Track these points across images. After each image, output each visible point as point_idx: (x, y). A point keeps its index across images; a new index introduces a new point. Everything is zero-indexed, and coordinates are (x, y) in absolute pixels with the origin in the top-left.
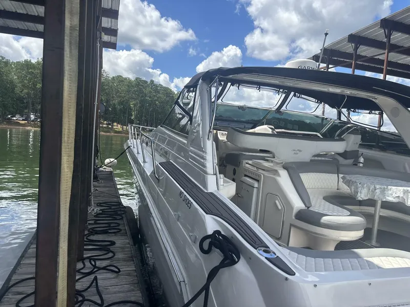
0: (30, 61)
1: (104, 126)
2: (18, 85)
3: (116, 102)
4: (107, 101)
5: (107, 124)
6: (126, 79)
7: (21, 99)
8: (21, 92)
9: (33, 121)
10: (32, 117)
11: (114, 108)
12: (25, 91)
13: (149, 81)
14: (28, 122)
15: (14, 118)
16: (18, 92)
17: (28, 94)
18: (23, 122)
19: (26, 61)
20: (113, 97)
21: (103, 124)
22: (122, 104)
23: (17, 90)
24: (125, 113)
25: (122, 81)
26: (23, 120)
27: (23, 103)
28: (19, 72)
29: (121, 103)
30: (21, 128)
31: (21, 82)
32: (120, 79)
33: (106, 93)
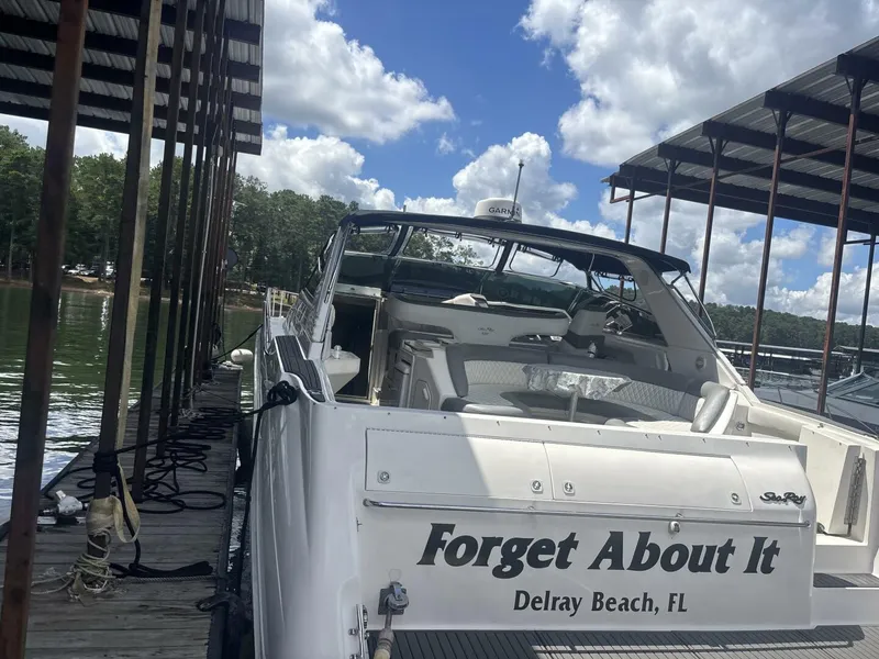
0: (112, 156)
1: (252, 293)
2: (85, 204)
3: (278, 244)
4: (261, 244)
5: (257, 289)
6: (300, 197)
7: (88, 234)
8: (90, 218)
9: (109, 278)
10: (109, 270)
11: (274, 258)
12: (98, 217)
13: (348, 204)
14: (99, 280)
15: (73, 271)
16: (84, 218)
17: (104, 223)
18: (90, 280)
19: (103, 157)
20: (273, 234)
21: (248, 288)
22: (291, 249)
23: (82, 215)
24: (295, 267)
25: (294, 202)
26: (90, 275)
27: (94, 241)
28: (88, 178)
29: (287, 247)
30: (86, 291)
31: (90, 199)
32: (289, 198)
33: (260, 225)
